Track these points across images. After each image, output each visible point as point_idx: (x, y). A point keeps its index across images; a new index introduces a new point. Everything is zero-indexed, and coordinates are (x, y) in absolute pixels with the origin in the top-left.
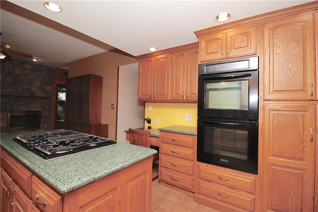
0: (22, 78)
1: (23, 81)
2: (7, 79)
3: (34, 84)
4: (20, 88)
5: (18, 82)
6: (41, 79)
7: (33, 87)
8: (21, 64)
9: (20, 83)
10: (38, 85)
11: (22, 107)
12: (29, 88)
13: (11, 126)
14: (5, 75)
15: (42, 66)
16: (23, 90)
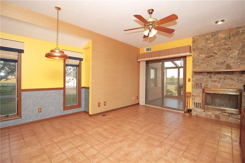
0: (215, 51)
1: (216, 54)
2: (201, 55)
3: (231, 55)
4: (213, 63)
5: (211, 56)
6: (241, 45)
7: (230, 59)
8: (214, 35)
9: (214, 56)
10: (237, 54)
11: (216, 84)
12: (224, 61)
13: (206, 104)
14: (199, 52)
15: (240, 27)
16: (217, 64)
